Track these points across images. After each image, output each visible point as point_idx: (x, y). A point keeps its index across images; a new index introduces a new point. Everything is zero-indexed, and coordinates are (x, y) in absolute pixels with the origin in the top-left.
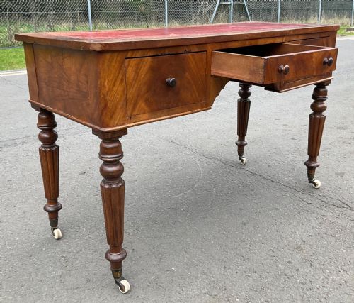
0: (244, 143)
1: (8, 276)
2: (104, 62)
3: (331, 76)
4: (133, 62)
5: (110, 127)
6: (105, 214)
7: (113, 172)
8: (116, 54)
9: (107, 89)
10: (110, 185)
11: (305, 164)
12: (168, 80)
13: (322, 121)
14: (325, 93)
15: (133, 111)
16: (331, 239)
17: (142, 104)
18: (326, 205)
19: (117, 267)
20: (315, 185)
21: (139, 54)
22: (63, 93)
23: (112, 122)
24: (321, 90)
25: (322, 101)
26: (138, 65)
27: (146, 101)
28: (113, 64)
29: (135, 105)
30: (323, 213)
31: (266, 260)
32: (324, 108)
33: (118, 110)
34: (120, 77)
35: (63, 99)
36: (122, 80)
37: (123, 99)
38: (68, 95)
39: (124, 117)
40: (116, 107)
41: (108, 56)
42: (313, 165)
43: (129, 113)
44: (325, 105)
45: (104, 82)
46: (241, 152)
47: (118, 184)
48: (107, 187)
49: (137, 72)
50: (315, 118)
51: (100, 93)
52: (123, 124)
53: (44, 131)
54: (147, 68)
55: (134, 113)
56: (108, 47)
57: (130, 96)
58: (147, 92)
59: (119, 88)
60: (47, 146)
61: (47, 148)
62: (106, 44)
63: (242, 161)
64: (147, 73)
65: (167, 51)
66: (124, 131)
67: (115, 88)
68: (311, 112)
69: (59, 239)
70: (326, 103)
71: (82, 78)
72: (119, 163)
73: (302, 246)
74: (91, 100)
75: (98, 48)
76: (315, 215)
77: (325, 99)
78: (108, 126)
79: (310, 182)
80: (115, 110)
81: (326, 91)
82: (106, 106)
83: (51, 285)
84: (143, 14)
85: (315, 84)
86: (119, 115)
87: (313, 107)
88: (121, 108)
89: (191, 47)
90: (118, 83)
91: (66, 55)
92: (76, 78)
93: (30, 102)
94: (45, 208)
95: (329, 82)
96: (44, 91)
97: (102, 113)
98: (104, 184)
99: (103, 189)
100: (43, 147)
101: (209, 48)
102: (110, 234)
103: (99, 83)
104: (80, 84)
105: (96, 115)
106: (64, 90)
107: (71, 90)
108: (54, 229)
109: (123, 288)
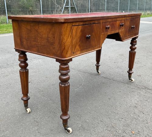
0: (99, 65)
2: (64, 27)
3: (138, 34)
4: (75, 27)
5: (66, 58)
6: (61, 98)
7: (66, 79)
8: (69, 24)
9: (65, 40)
10: (65, 85)
11: (128, 72)
12: (87, 36)
13: (135, 53)
14: (136, 42)
15: (74, 51)
16: (147, 102)
17: (78, 47)
18: (139, 88)
19: (65, 122)
20: (132, 80)
21: (77, 24)
22: (37, 44)
23: (67, 55)
24: (134, 41)
25: (135, 45)
26: (77, 29)
27: (79, 45)
28: (68, 29)
29: (75, 47)
30: (139, 92)
32: (135, 48)
33: (69, 50)
34: (70, 34)
35: (37, 46)
36: (71, 36)
37: (71, 45)
38: (41, 44)
39: (71, 53)
40: (68, 49)
41: (66, 25)
42: (131, 72)
44: (136, 47)
45: (64, 37)
46: (97, 69)
47: (68, 84)
48: (63, 86)
49: (76, 32)
50: (132, 52)
51: (62, 42)
52: (71, 56)
53: (22, 62)
54: (80, 30)
56: (67, 20)
57: (73, 43)
58: (79, 42)
59: (69, 40)
60: (24, 69)
61: (23, 70)
62: (66, 19)
63: (99, 73)
64: (80, 33)
65: (87, 23)
66: (71, 60)
68: (130, 50)
69: (29, 113)
71: (50, 36)
72: (68, 74)
73: (137, 106)
74: (56, 46)
75: (63, 21)
76: (136, 93)
77: (136, 44)
78: (65, 57)
79: (130, 80)
80: (68, 50)
81: (136, 41)
83: (34, 135)
84: (31, 11)
85: (132, 38)
86: (69, 52)
87: (131, 48)
88: (71, 49)
89: (95, 21)
90: (69, 37)
91: (40, 25)
92: (46, 36)
93: (14, 49)
94: (22, 99)
95: (138, 37)
96: (25, 43)
97: (63, 51)
98: (62, 84)
99: (60, 87)
100: (21, 70)
101: (101, 21)
102: (63, 107)
103: (62, 37)
104: (49, 39)
105: (59, 52)
106: (38, 42)
107: (43, 42)
108: (27, 108)
109: (69, 131)
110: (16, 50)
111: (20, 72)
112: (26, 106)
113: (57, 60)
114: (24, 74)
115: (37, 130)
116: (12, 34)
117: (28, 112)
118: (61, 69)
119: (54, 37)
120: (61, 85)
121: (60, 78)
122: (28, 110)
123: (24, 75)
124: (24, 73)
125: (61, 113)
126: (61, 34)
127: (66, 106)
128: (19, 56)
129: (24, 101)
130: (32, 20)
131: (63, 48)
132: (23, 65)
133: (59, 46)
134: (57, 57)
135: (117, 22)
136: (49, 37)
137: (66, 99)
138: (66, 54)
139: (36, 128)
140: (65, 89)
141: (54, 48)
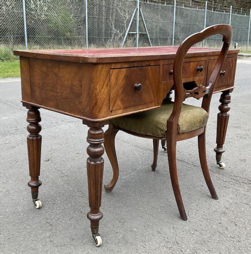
1: (7, 238)
2: (97, 71)
3: (233, 86)
4: (115, 71)
5: (98, 118)
6: (89, 184)
7: (98, 152)
8: (105, 66)
9: (98, 91)
10: (95, 162)
11: (214, 150)
12: (136, 85)
13: (227, 118)
14: (229, 98)
15: (113, 106)
17: (119, 102)
19: (95, 225)
20: (221, 166)
21: (119, 66)
22: (55, 95)
23: (100, 114)
24: (227, 96)
25: (227, 104)
26: (118, 74)
27: (122, 100)
28: (103, 73)
29: (115, 102)
31: (202, 222)
32: (228, 109)
33: (104, 107)
34: (107, 82)
36: (107, 84)
37: (107, 98)
38: (61, 96)
39: (107, 111)
40: (103, 104)
41: (100, 66)
42: (221, 151)
43: (111, 108)
45: (96, 86)
47: (100, 161)
48: (92, 163)
49: (117, 79)
50: (222, 116)
51: (92, 93)
52: (107, 116)
53: (32, 124)
54: (123, 76)
55: (114, 109)
56: (101, 60)
57: (112, 96)
58: (122, 93)
59: (105, 91)
60: (34, 135)
61: (34, 137)
62: (100, 58)
63: (165, 149)
64: (123, 80)
65: (136, 64)
67: (103, 90)
68: (219, 112)
70: (229, 106)
71: (76, 83)
72: (101, 145)
73: (226, 211)
74: (84, 99)
75: (94, 61)
77: (229, 102)
78: (97, 118)
80: (102, 106)
82: (96, 103)
83: (43, 244)
84: (69, 39)
85: (222, 92)
86: (104, 110)
87: (220, 108)
88: (106, 104)
89: (150, 62)
90: (105, 87)
91: (62, 66)
92: (70, 83)
93: (21, 102)
94: (29, 185)
95: (232, 89)
96: (37, 93)
97: (93, 108)
98: (90, 161)
99: (89, 165)
100: (30, 137)
101: (161, 63)
102: (92, 199)
103: (92, 86)
104: (74, 87)
105: (87, 109)
106: (57, 92)
107: (64, 92)
108: (35, 201)
109: (96, 241)
110: (24, 104)
111: (28, 139)
112: (35, 196)
113: (85, 122)
115: (49, 237)
116: (19, 80)
117: (38, 207)
118: (90, 136)
119: (81, 86)
120: (89, 161)
121: (89, 152)
122: (38, 203)
123: (34, 145)
124: (34, 142)
125: (89, 209)
126: (91, 81)
127: (97, 197)
128: (28, 113)
129: (32, 187)
130: (49, 58)
131: (94, 102)
132: (33, 127)
133: (87, 99)
134: (85, 116)
135: (192, 64)
136: (74, 86)
137: (97, 185)
138: (99, 112)
139: (48, 234)
140: (95, 170)
141: (80, 102)
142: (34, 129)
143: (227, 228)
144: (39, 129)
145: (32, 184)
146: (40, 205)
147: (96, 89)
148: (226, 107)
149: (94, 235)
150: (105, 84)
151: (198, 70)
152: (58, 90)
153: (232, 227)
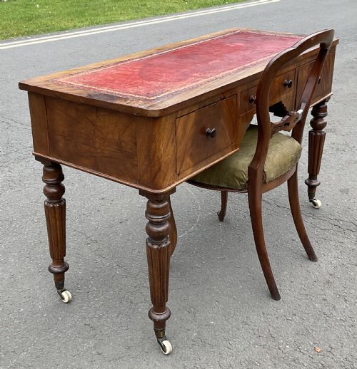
1: (34, 356)
2: (160, 126)
3: (330, 92)
4: (183, 119)
5: (163, 188)
8: (169, 117)
9: (162, 152)
10: (159, 245)
11: (306, 183)
12: (209, 130)
13: (322, 138)
14: (325, 110)
15: (181, 168)
17: (188, 160)
18: (341, 230)
19: (160, 327)
20: (315, 205)
21: (185, 112)
22: (92, 150)
23: (165, 182)
24: (321, 107)
25: (322, 118)
26: (185, 122)
27: (191, 155)
28: (167, 127)
29: (183, 161)
30: (340, 239)
31: (301, 300)
32: (325, 125)
34: (172, 138)
35: (92, 156)
36: (173, 140)
37: (173, 158)
38: (102, 153)
39: (174, 175)
41: (164, 119)
42: (313, 184)
43: (178, 171)
44: (325, 121)
45: (159, 146)
47: (166, 243)
48: (156, 247)
49: (184, 129)
50: (316, 136)
52: (173, 183)
53: (49, 185)
54: (192, 123)
55: (182, 170)
56: (165, 112)
57: (179, 154)
58: (192, 146)
59: (171, 149)
60: (55, 201)
61: (55, 203)
62: (164, 109)
64: (192, 128)
66: (173, 190)
67: (168, 149)
68: (311, 129)
70: (325, 119)
71: (126, 138)
74: (141, 161)
77: (325, 116)
79: (311, 201)
80: (168, 169)
81: (326, 107)
82: (160, 168)
83: (89, 359)
86: (170, 174)
87: (312, 123)
88: (172, 167)
89: (225, 94)
90: (170, 144)
91: (102, 114)
92: (117, 137)
93: (33, 154)
94: (50, 270)
95: (329, 98)
96: (61, 145)
97: (156, 174)
98: (153, 244)
99: (150, 250)
100: (50, 203)
101: (239, 90)
102: (156, 295)
103: (154, 146)
104: (123, 144)
105: (146, 177)
106: (95, 147)
107: (107, 148)
108: (62, 292)
109: (164, 348)
110: (38, 158)
111: (46, 207)
112: (60, 285)
113: (142, 193)
114: (55, 213)
115: (95, 348)
117: (66, 300)
118: (150, 212)
119: (136, 144)
120: (150, 244)
121: (149, 231)
122: (67, 295)
123: (57, 216)
124: (57, 211)
125: (149, 305)
126: (152, 140)
127: (163, 291)
128: (45, 171)
129: (56, 274)
130: (82, 101)
131: (157, 168)
132: (53, 190)
133: (146, 163)
134: (142, 185)
135: (277, 79)
136: (124, 142)
137: (163, 275)
138: (164, 180)
139: (92, 343)
140: (160, 256)
141: (135, 166)
142: (54, 193)
143: (334, 307)
144: (62, 190)
145: (56, 270)
146: (69, 298)
147: (159, 150)
148: (321, 123)
149: (160, 340)
150: (171, 141)
151: (285, 85)
152: (97, 145)
153: (341, 305)
